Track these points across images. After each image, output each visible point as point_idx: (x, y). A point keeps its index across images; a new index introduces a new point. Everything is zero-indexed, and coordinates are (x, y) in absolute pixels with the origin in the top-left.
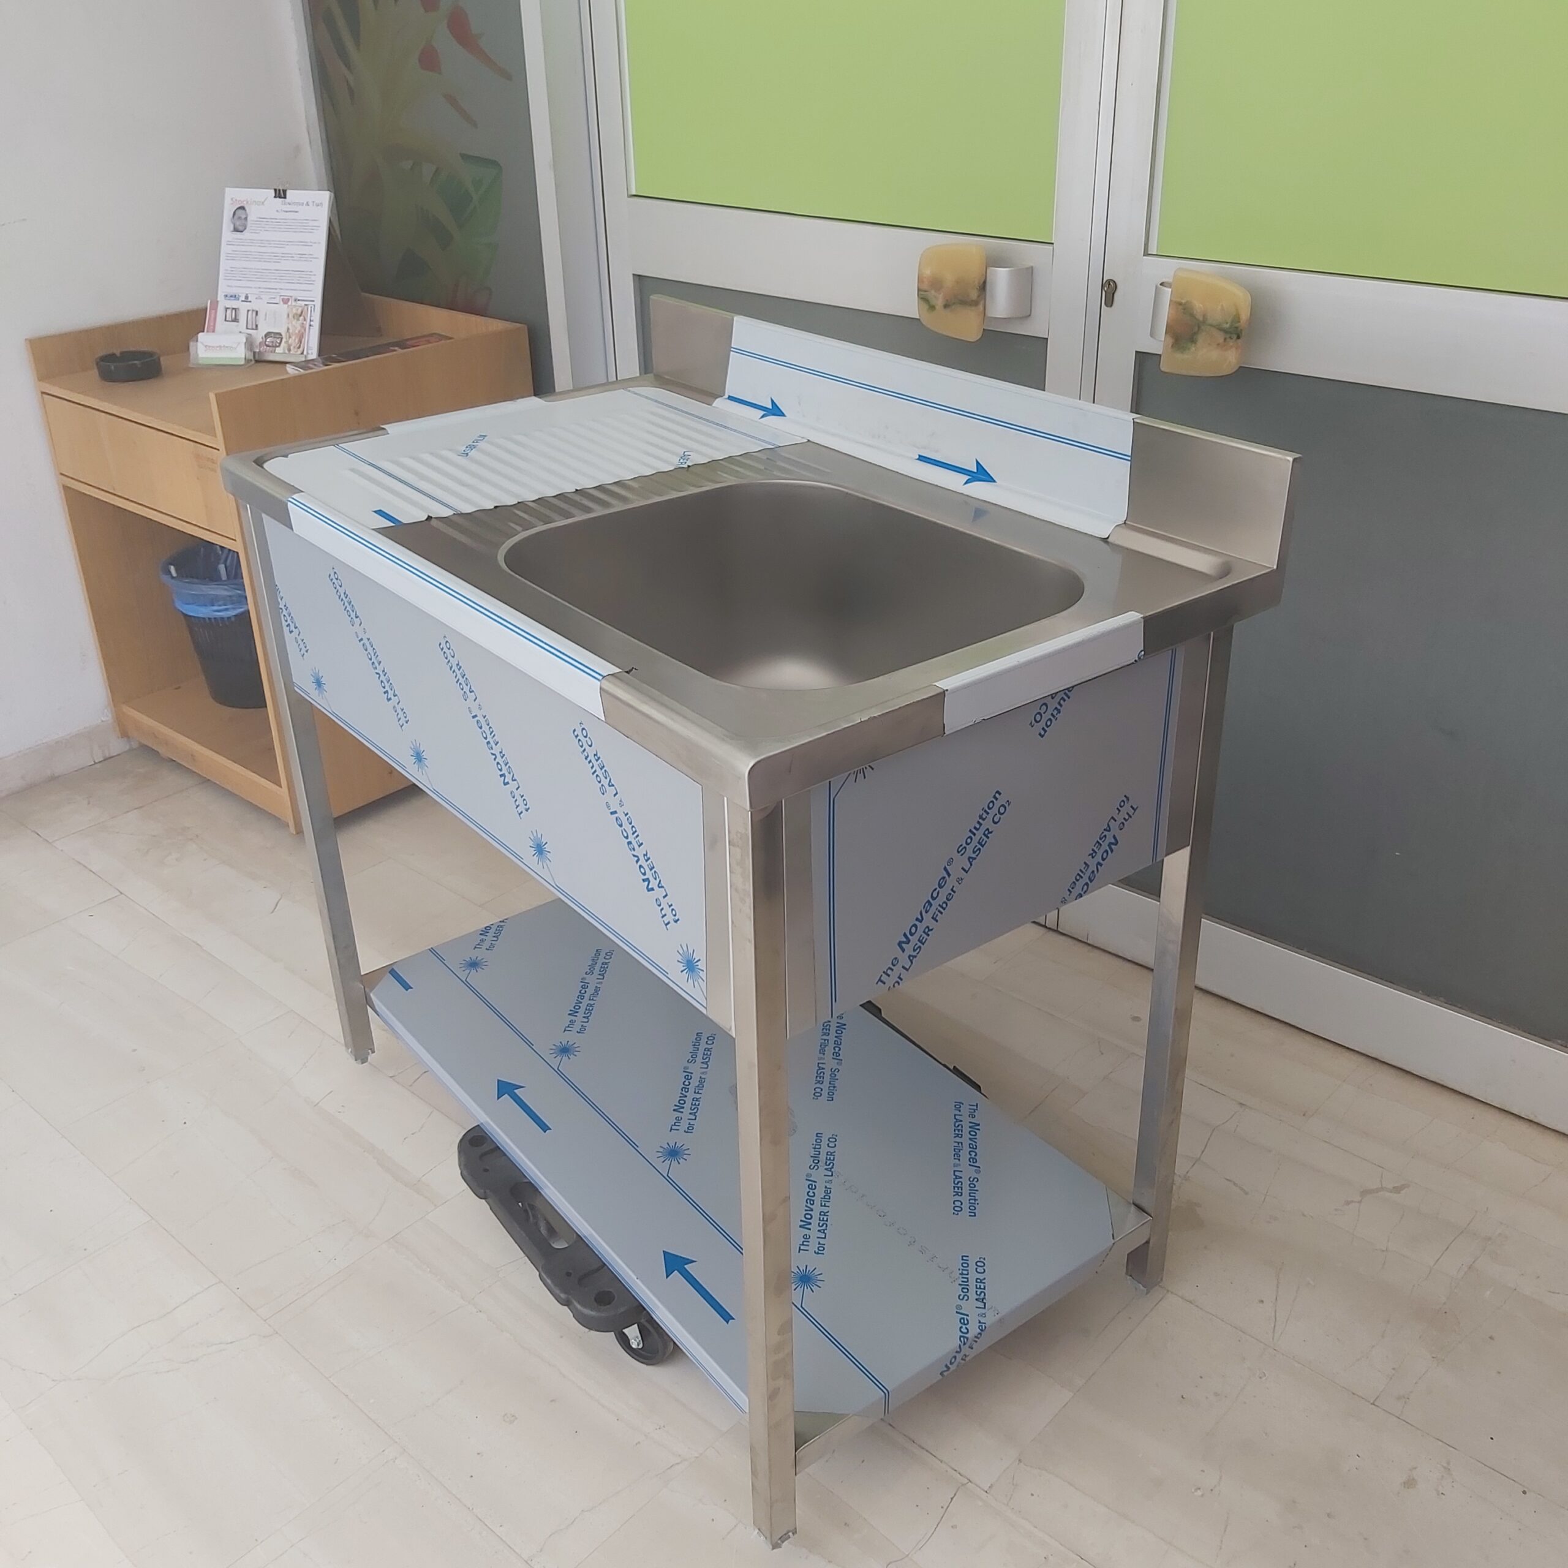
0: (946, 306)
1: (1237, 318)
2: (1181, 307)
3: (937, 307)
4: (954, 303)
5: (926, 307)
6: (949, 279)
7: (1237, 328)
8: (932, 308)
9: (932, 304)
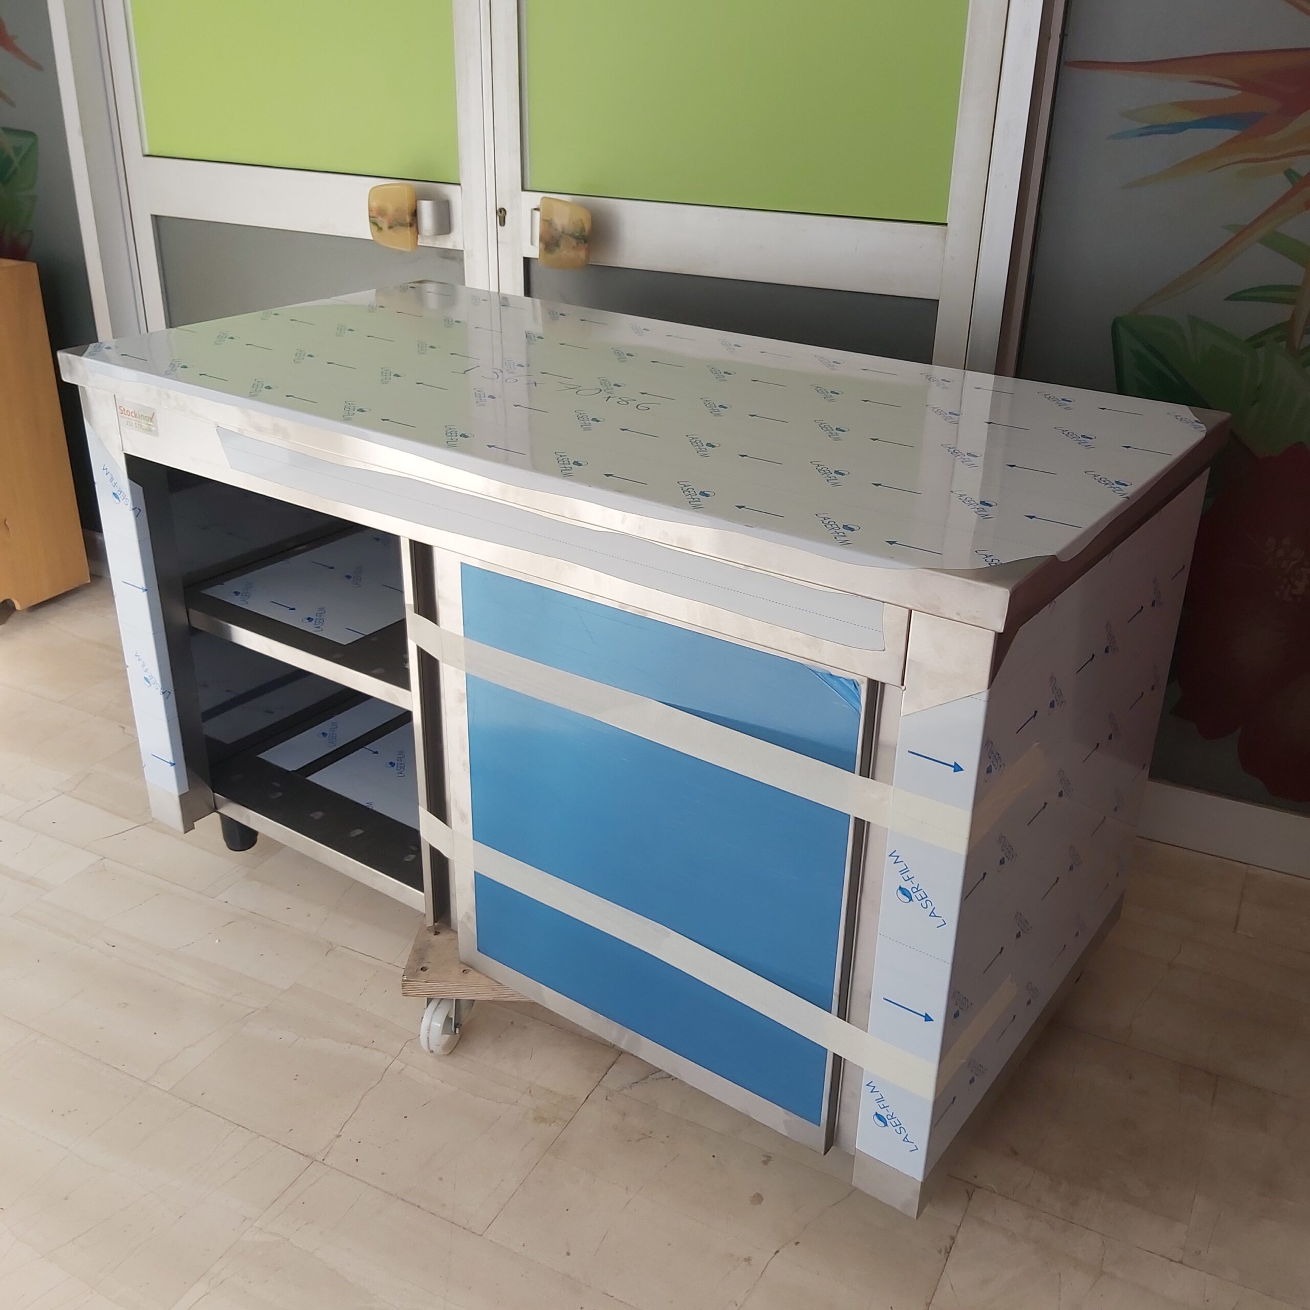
0: (390, 228)
1: (583, 229)
2: (547, 223)
3: (384, 229)
4: (396, 225)
5: (376, 228)
6: (390, 208)
7: (583, 236)
8: (380, 229)
9: (380, 225)
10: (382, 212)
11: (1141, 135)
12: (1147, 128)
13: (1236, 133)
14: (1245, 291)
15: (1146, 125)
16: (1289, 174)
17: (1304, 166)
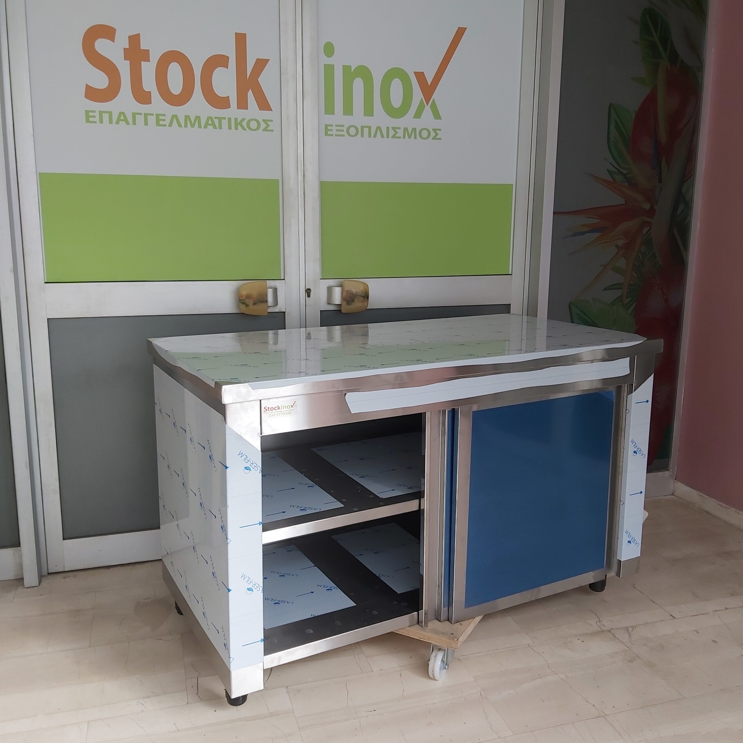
0: (254, 304)
2: (348, 292)
3: (250, 305)
4: (259, 303)
5: (245, 306)
6: (255, 294)
7: (367, 295)
8: (247, 306)
9: (247, 304)
10: (249, 297)
12: (574, 234)
13: (600, 234)
14: (608, 287)
16: (617, 246)
17: (621, 243)
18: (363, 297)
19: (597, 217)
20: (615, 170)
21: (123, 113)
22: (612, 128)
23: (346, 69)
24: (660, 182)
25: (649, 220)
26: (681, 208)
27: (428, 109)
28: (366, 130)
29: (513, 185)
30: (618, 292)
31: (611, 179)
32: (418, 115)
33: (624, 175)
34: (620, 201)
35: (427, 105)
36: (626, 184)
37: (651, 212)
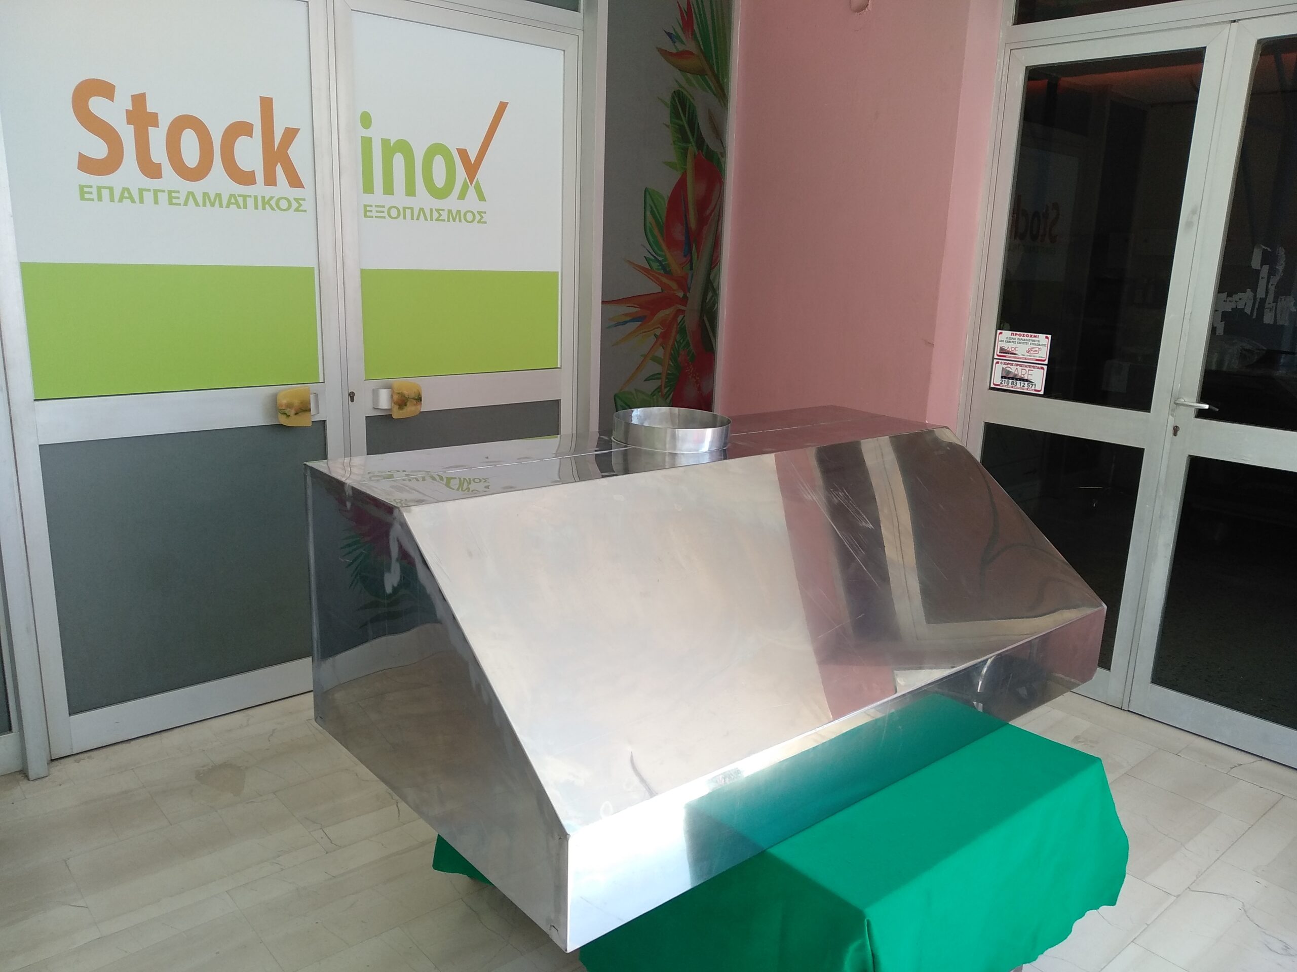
0: (296, 414)
3: (290, 416)
4: (300, 412)
5: (285, 416)
6: (296, 402)
7: (420, 397)
8: (288, 416)
9: (288, 414)
10: (289, 405)
11: (616, 326)
13: (640, 323)
14: (649, 377)
15: (616, 323)
16: (655, 335)
17: (658, 332)
18: (416, 399)
19: (637, 306)
20: (652, 257)
21: (128, 189)
22: (648, 213)
23: (385, 142)
24: (691, 269)
25: (683, 308)
26: (710, 295)
27: (472, 190)
28: (408, 212)
29: (558, 272)
30: (658, 383)
31: (647, 267)
32: (462, 196)
33: (660, 262)
34: (657, 289)
35: (471, 185)
36: (662, 272)
37: (684, 301)
